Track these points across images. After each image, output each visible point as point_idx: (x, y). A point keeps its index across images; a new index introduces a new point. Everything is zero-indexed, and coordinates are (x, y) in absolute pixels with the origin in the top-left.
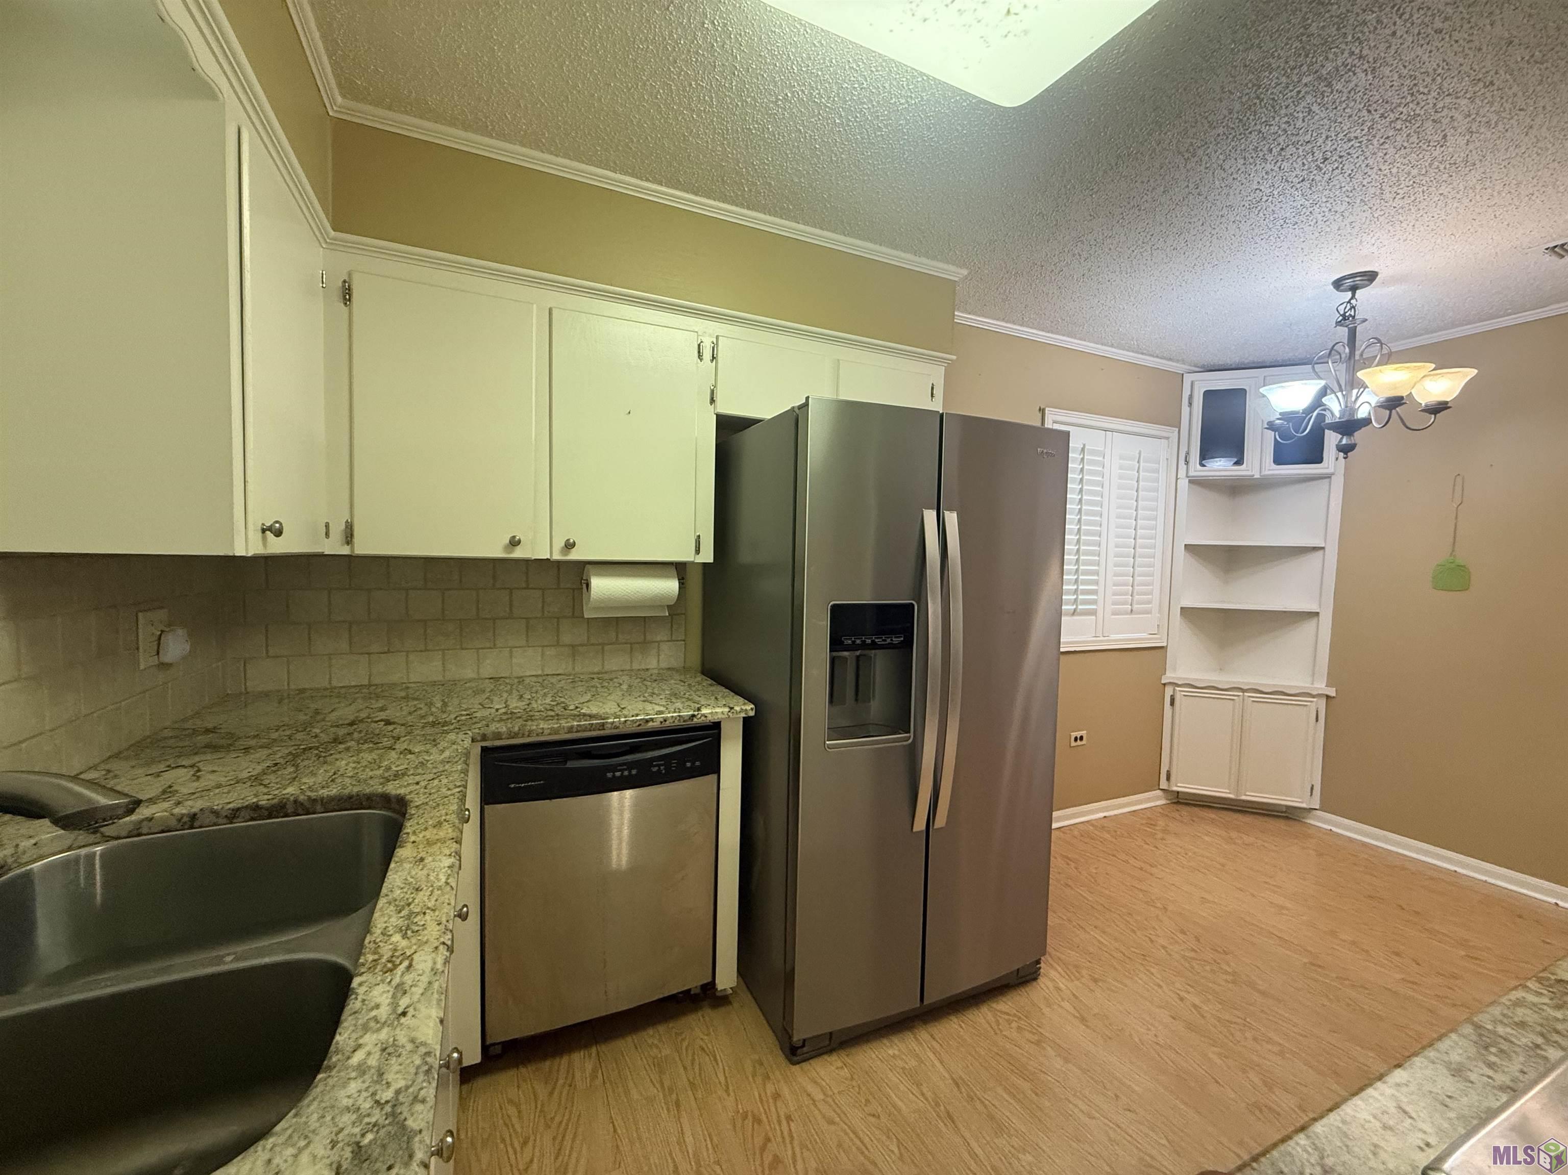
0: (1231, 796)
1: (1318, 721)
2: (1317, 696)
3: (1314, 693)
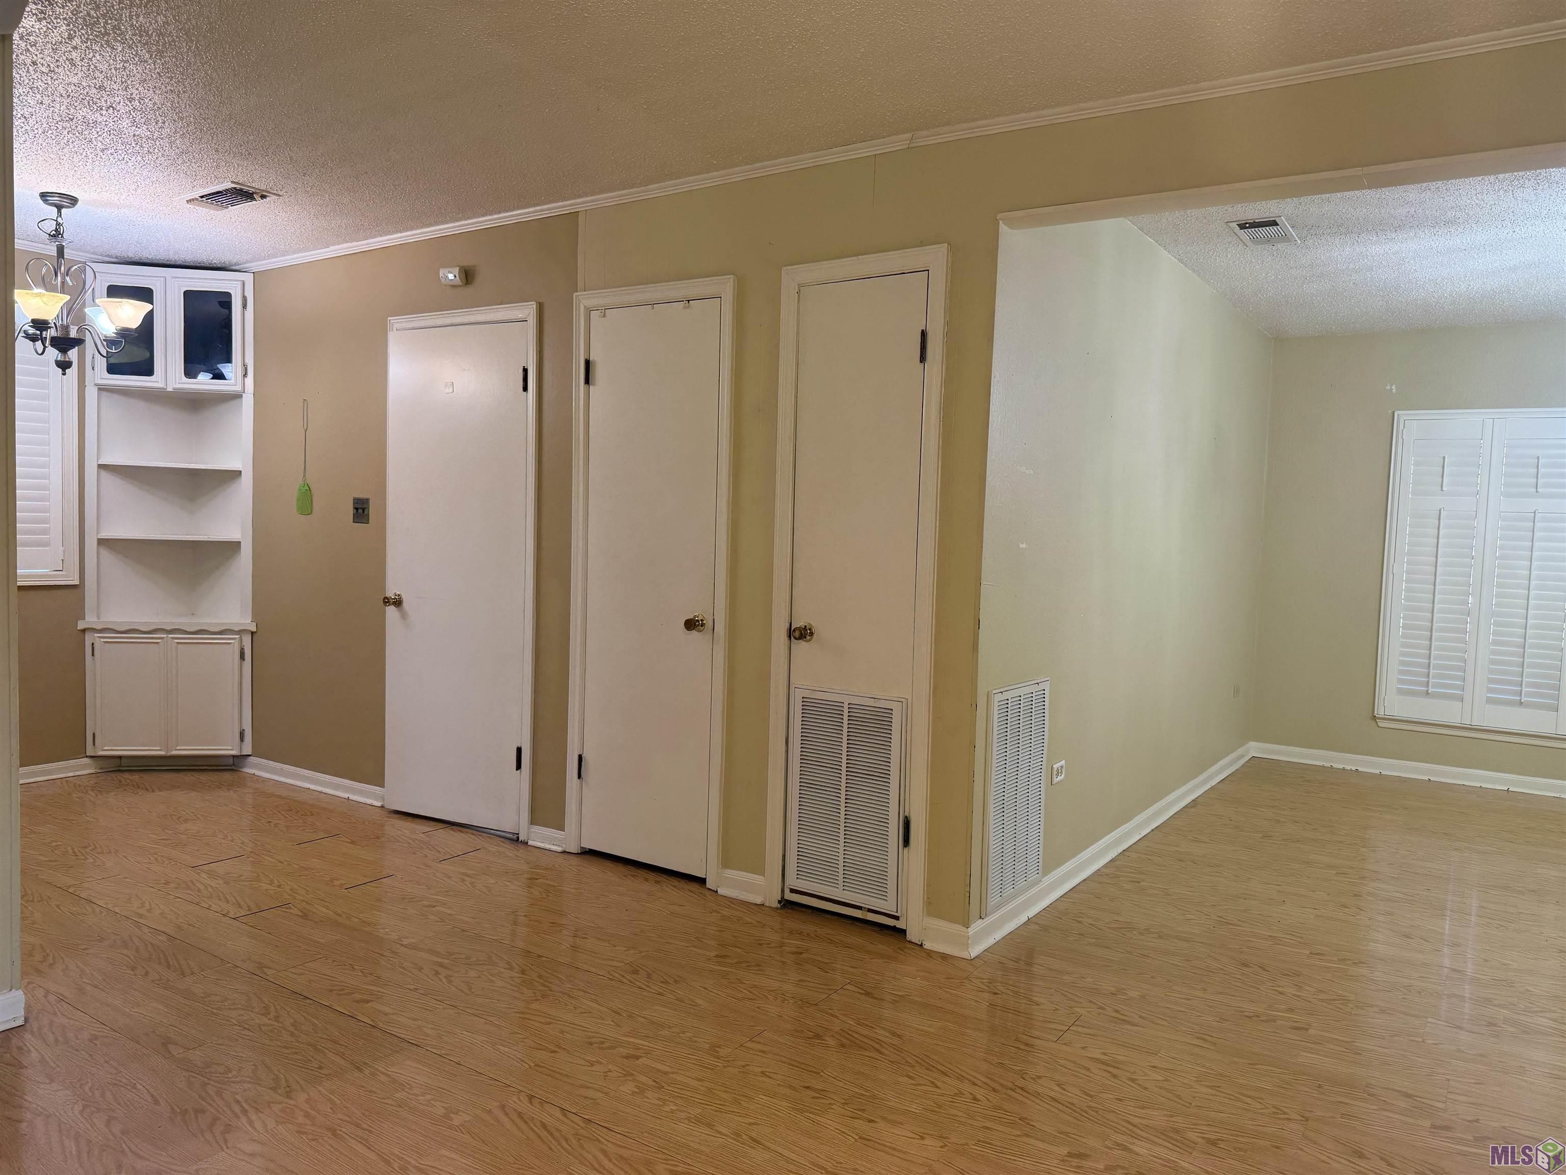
0: (163, 753)
1: (244, 660)
2: (240, 632)
3: (236, 629)
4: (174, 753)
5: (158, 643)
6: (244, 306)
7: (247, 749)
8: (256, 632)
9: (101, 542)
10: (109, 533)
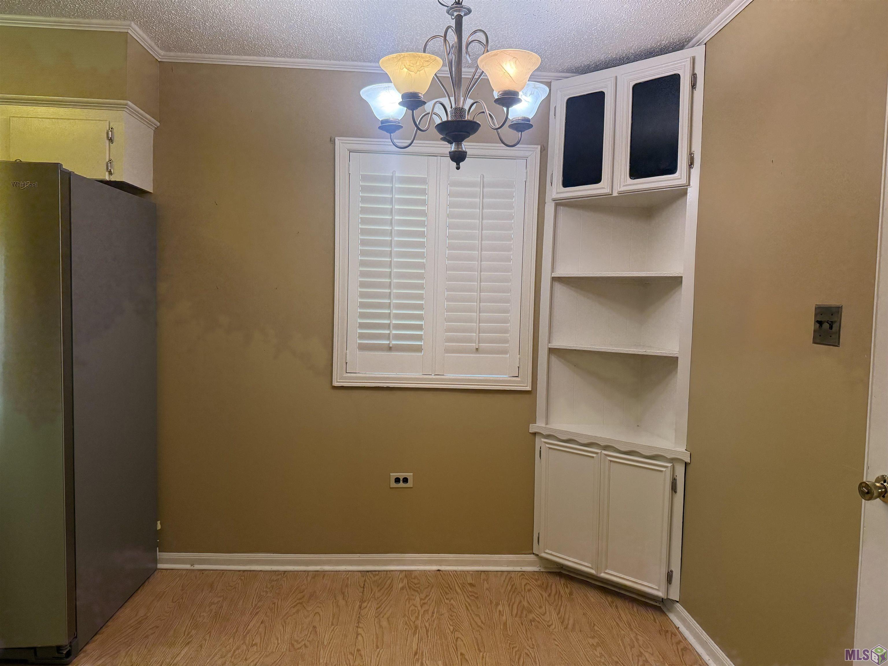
0: (593, 572)
1: (676, 492)
2: (673, 460)
3: (669, 456)
4: (603, 575)
5: (593, 457)
6: (693, 86)
7: (675, 594)
8: (690, 463)
9: (551, 351)
10: (558, 343)
